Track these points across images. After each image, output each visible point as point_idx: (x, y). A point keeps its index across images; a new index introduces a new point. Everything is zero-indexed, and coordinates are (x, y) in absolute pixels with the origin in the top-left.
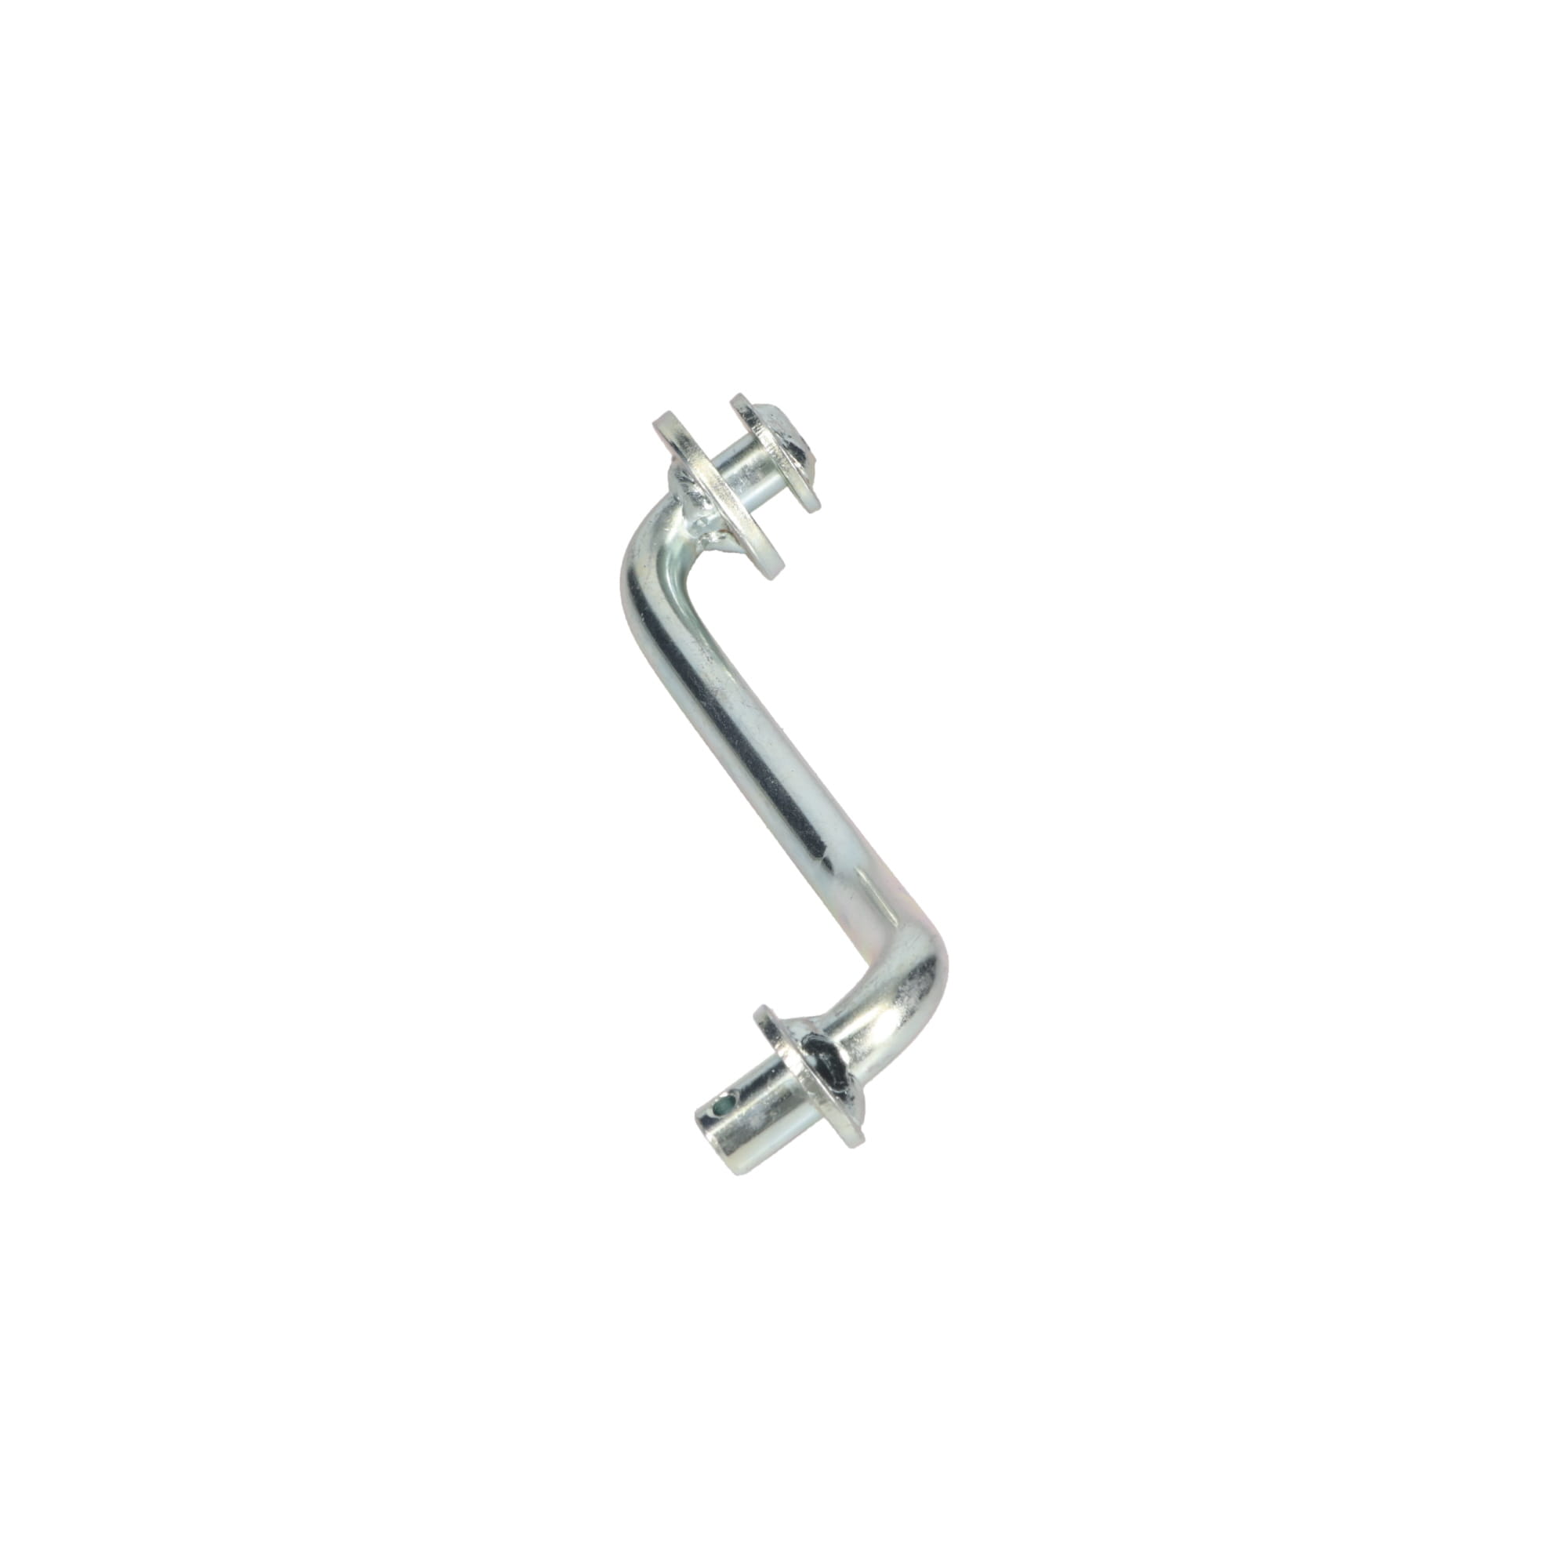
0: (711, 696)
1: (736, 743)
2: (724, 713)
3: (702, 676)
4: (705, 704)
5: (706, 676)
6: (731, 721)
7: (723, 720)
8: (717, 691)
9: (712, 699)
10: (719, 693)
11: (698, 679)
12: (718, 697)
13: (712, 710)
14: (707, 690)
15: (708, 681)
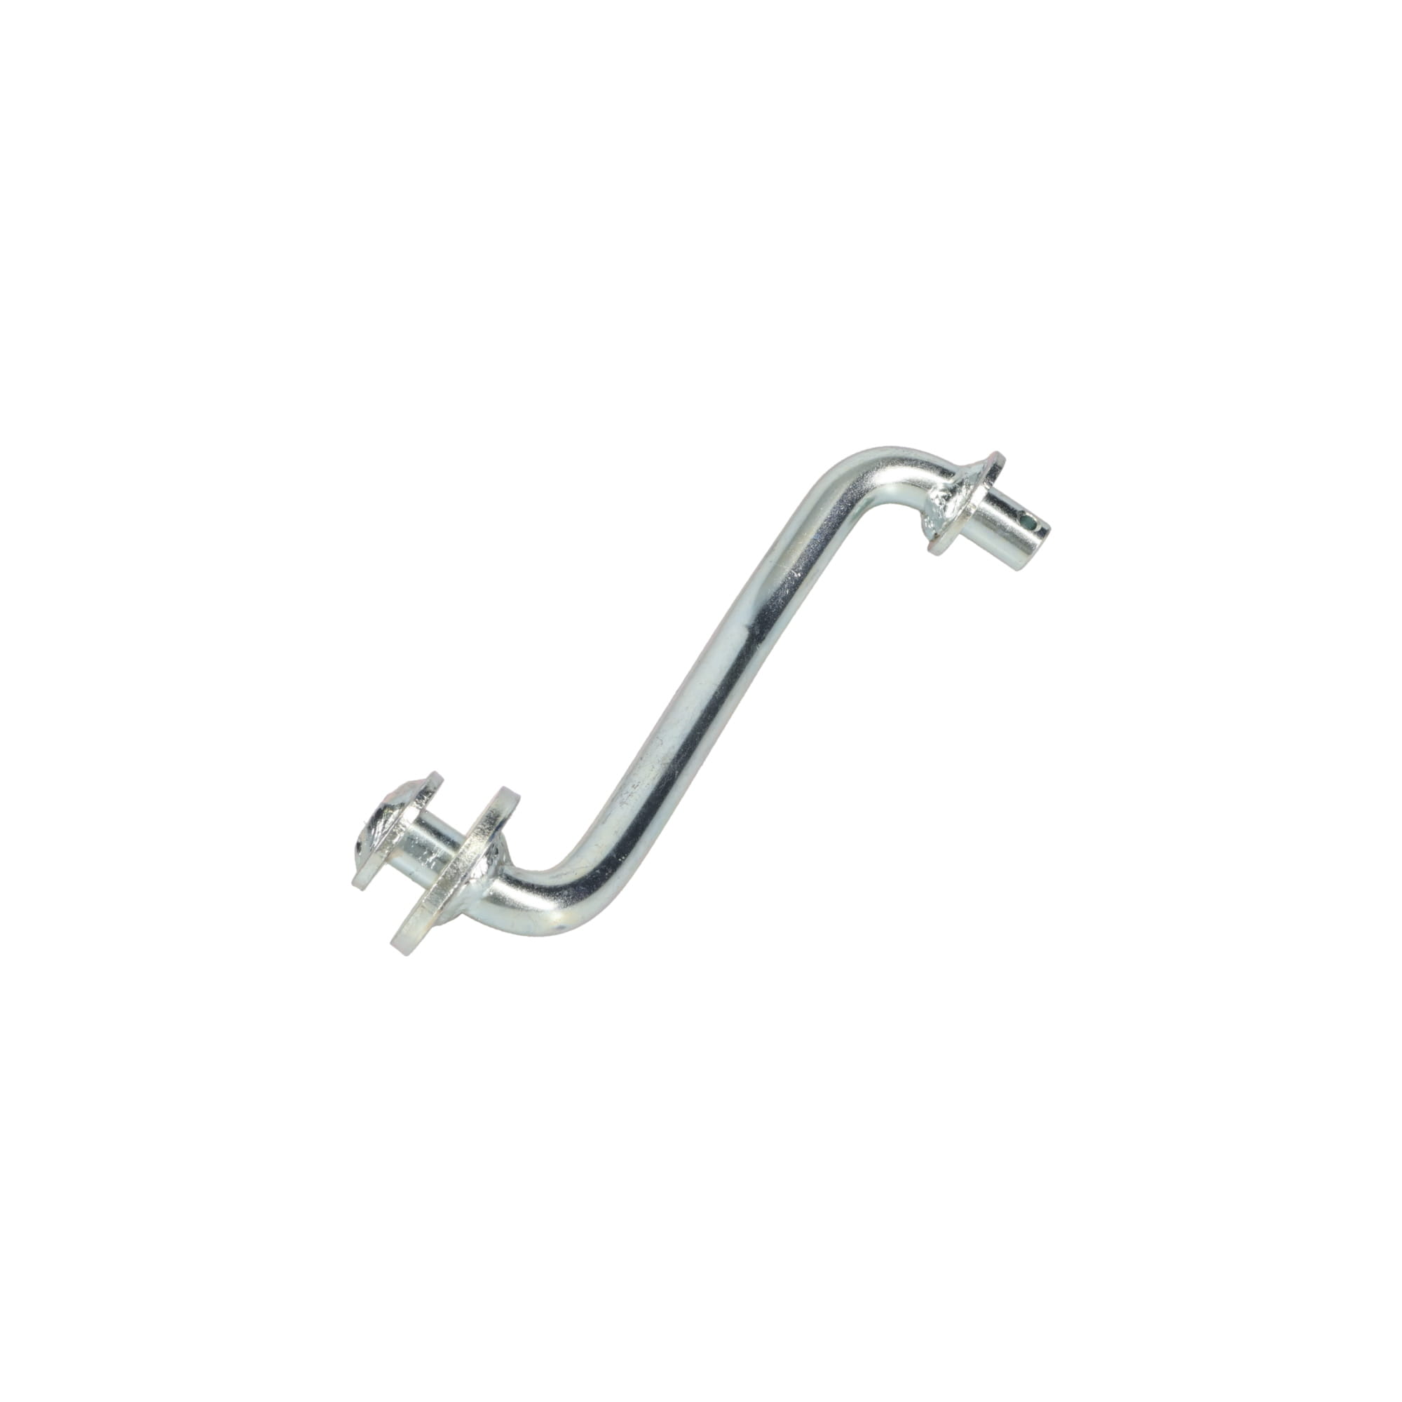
0: (670, 767)
1: (699, 733)
2: (680, 750)
3: (656, 781)
4: (677, 772)
5: (654, 778)
6: (684, 742)
7: (685, 750)
8: (664, 764)
9: (672, 766)
10: (665, 762)
11: (660, 784)
12: (668, 761)
13: (680, 763)
14: (666, 773)
15: (658, 775)
